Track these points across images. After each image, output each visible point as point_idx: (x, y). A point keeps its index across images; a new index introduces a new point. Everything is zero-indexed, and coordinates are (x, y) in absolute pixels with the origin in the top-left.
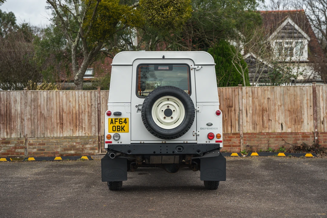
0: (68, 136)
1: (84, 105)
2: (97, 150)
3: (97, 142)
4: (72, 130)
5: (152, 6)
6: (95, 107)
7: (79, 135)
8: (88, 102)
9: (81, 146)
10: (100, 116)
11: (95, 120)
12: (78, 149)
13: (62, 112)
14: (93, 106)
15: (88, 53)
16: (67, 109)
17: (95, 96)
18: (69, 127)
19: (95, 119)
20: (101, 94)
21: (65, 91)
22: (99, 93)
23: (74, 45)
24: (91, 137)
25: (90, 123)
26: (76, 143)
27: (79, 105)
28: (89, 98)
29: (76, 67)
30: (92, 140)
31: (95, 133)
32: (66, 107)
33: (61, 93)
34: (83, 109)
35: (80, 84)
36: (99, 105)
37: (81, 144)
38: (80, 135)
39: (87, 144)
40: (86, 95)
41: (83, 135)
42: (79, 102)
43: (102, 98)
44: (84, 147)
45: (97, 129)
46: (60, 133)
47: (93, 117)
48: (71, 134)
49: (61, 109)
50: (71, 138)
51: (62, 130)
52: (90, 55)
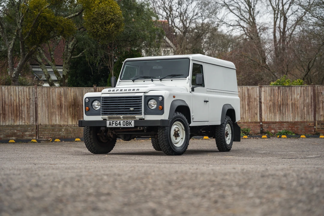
0: (10, 124)
1: (24, 99)
2: (35, 137)
3: (35, 130)
4: (13, 120)
5: (96, 22)
6: (33, 101)
7: (19, 124)
8: (26, 96)
9: (21, 133)
10: (37, 109)
11: (33, 112)
12: (18, 136)
13: (4, 105)
14: (31, 100)
15: (24, 55)
16: (9, 102)
17: (33, 91)
18: (11, 117)
19: (33, 110)
20: (38, 90)
21: (6, 87)
22: (36, 89)
23: (11, 47)
24: (30, 126)
25: (28, 114)
26: (17, 130)
27: (19, 98)
28: (28, 93)
29: (12, 66)
30: (31, 128)
31: (33, 123)
32: (8, 100)
33: (3, 88)
34: (23, 102)
35: (16, 81)
36: (36, 99)
37: (21, 132)
38: (21, 124)
39: (26, 131)
40: (25, 90)
41: (23, 124)
42: (19, 96)
43: (39, 93)
44: (24, 134)
45: (35, 119)
46: (3, 122)
47: (31, 109)
48: (12, 123)
49: (3, 102)
50: (13, 127)
51: (5, 120)
52: (26, 57)
